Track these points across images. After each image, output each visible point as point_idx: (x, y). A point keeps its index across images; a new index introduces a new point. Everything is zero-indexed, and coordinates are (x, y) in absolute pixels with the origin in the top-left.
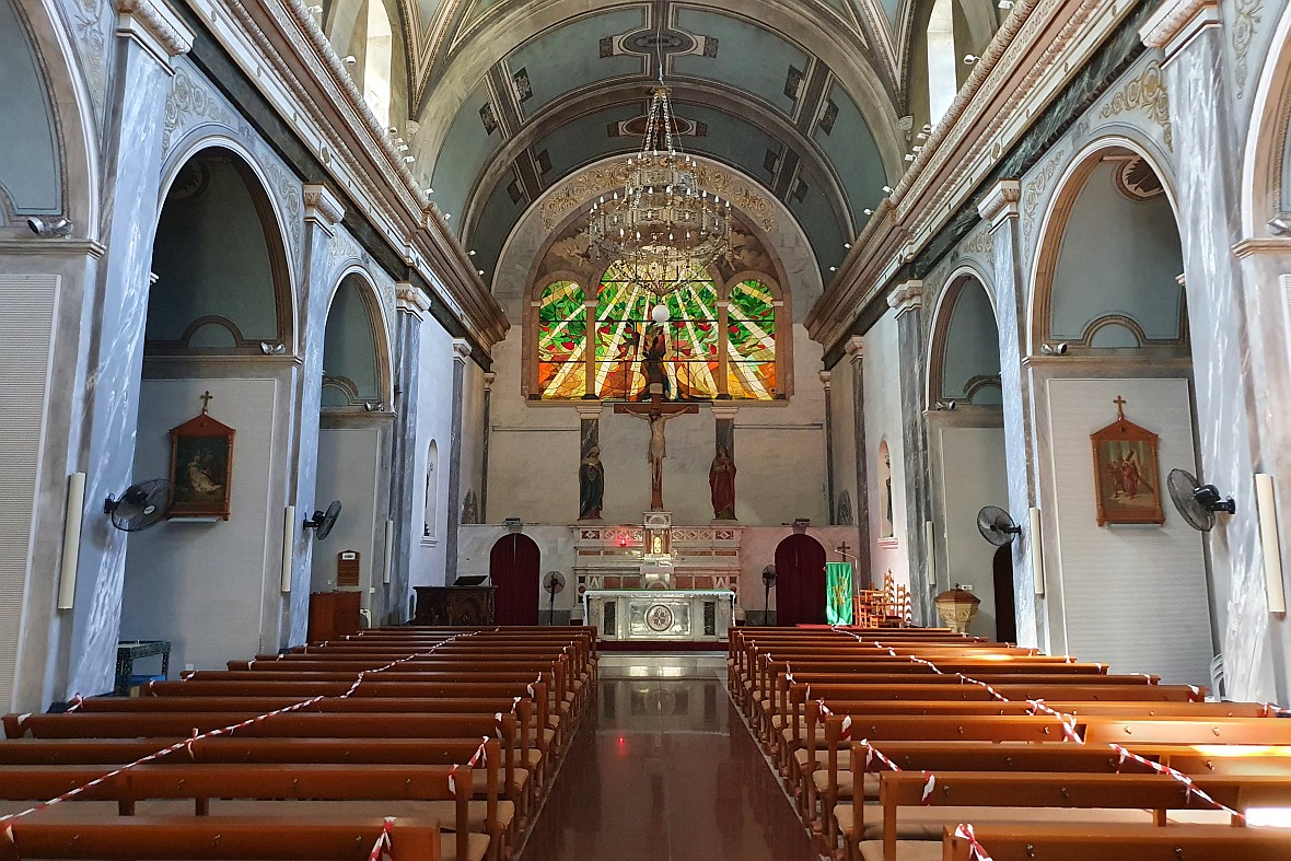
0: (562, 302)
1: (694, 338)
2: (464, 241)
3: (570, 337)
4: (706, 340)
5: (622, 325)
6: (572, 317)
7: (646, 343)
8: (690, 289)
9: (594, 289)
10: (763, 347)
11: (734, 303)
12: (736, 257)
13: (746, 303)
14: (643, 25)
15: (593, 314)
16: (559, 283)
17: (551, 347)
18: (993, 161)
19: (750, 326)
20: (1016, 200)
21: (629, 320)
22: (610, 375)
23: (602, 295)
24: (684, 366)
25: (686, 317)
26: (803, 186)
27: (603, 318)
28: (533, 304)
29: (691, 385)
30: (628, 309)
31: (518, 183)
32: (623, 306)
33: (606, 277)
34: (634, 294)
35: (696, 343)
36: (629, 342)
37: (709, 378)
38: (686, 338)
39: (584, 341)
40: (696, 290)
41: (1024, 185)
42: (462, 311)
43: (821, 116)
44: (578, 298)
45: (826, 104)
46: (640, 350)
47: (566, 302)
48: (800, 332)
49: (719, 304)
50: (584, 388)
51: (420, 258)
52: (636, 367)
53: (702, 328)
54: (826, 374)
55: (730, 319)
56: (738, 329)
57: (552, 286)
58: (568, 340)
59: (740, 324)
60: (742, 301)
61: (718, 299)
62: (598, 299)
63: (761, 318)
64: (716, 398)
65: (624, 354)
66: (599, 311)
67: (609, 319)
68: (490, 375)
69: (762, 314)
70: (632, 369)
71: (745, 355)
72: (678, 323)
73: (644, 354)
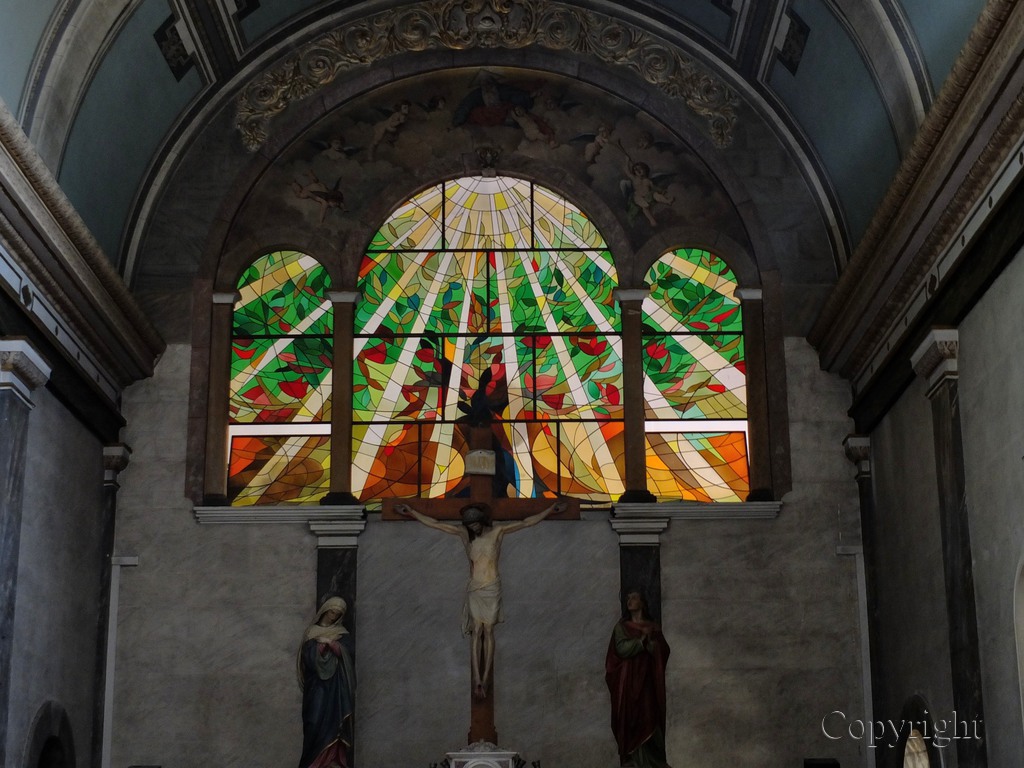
0: (280, 295)
1: (569, 369)
3: (298, 369)
4: (597, 375)
5: (412, 345)
6: (302, 327)
7: (464, 382)
8: (561, 266)
9: (350, 266)
10: (720, 389)
11: (656, 296)
12: (657, 197)
13: (681, 296)
15: (346, 320)
16: (277, 256)
17: (255, 392)
19: (694, 345)
21: (427, 333)
22: (386, 453)
23: (368, 279)
24: (547, 431)
25: (551, 326)
26: (800, 30)
27: (371, 327)
28: (218, 299)
29: (565, 473)
30: (426, 310)
31: (180, 26)
32: (415, 303)
33: (378, 243)
34: (439, 277)
35: (574, 382)
36: (428, 380)
37: (605, 456)
38: (552, 372)
39: (327, 379)
40: (573, 268)
44: (314, 288)
46: (453, 397)
47: (289, 298)
48: (798, 354)
49: (626, 296)
50: (327, 484)
52: (442, 435)
53: (589, 350)
54: (860, 443)
55: (650, 331)
56: (664, 352)
57: (260, 264)
58: (292, 376)
59: (668, 342)
60: (673, 292)
61: (622, 286)
62: (361, 290)
63: (714, 327)
64: (623, 499)
65: (416, 406)
66: (360, 315)
67: (383, 332)
68: (115, 451)
69: (718, 320)
70: (434, 438)
71: (682, 407)
72: (533, 339)
73: (461, 405)
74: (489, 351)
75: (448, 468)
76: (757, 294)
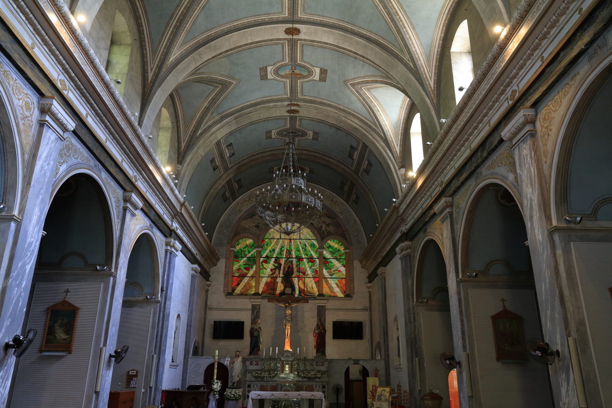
0: (245, 248)
1: (307, 266)
2: (200, 219)
3: (248, 265)
4: (313, 268)
5: (273, 260)
6: (249, 255)
7: (284, 268)
8: (306, 243)
9: (260, 242)
10: (340, 271)
11: (326, 250)
12: (328, 229)
13: (332, 250)
14: (285, 126)
15: (259, 254)
16: (244, 239)
17: (239, 269)
18: (441, 188)
19: (334, 261)
20: (451, 206)
21: (276, 257)
22: (267, 283)
23: (264, 245)
24: (302, 280)
25: (303, 256)
26: (357, 198)
27: (264, 256)
28: (231, 249)
29: (306, 289)
30: (276, 252)
31: (227, 193)
32: (274, 250)
33: (266, 237)
34: (279, 245)
35: (308, 269)
36: (276, 268)
37: (314, 286)
38: (303, 266)
39: (254, 267)
40: (309, 244)
41: (455, 199)
42: (197, 252)
43: (365, 167)
44: (252, 247)
45: (367, 162)
46: (281, 272)
47: (247, 248)
48: (356, 264)
49: (320, 250)
50: (254, 289)
51: (178, 227)
52: (279, 280)
53: (312, 262)
54: (369, 285)
55: (324, 258)
56: (328, 263)
57: (240, 241)
58: (247, 266)
59: (329, 260)
60: (330, 249)
61: (319, 248)
62: (262, 247)
63: (339, 257)
64: (318, 296)
65: (273, 274)
66: (262, 253)
67: (267, 257)
68: (209, 283)
69: (340, 256)
70: (277, 281)
71: (331, 275)
72: (300, 259)
73: (283, 274)
74: (290, 261)
75: (280, 287)
76: (348, 251)
